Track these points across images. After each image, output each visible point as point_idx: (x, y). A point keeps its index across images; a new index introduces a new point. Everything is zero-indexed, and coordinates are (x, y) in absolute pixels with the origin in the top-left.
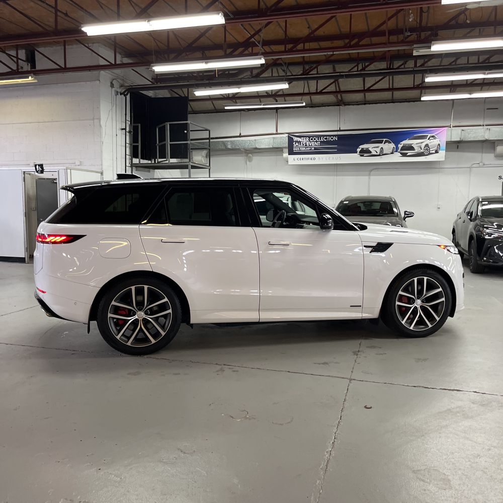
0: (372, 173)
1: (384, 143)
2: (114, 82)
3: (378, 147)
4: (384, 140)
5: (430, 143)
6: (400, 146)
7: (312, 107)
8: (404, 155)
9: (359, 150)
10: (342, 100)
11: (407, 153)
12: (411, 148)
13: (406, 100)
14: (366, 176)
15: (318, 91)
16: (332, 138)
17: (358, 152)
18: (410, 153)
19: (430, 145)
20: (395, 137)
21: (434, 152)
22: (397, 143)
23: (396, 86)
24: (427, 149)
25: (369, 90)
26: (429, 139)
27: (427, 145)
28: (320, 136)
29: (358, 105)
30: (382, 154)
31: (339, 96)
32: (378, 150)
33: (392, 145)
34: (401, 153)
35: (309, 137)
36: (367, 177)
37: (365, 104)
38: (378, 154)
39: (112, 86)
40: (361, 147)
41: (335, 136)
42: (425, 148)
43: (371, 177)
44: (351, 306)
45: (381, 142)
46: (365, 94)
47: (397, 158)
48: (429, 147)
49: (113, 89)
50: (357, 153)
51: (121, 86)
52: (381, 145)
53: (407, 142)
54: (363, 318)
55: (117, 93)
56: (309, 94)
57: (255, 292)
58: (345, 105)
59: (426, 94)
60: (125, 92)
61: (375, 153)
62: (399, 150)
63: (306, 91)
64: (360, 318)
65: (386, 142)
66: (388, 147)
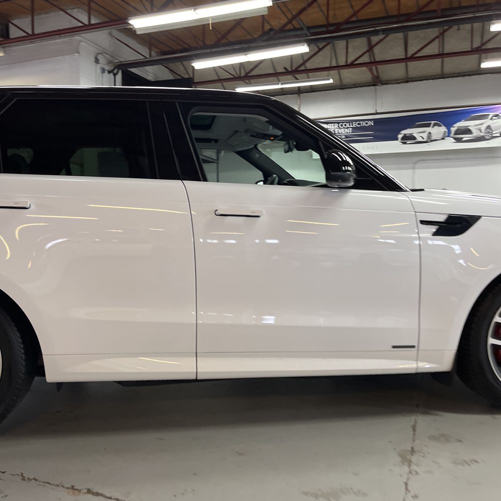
0: (418, 165)
1: (433, 127)
2: (100, 57)
3: (424, 132)
4: (433, 122)
5: (493, 124)
6: (453, 129)
7: (342, 89)
8: (459, 140)
9: (400, 136)
10: (378, 77)
11: (462, 138)
12: (468, 131)
13: (459, 73)
14: (410, 169)
15: (349, 63)
16: (367, 123)
17: (400, 139)
18: (466, 137)
19: (492, 126)
20: (446, 118)
21: (499, 135)
22: (449, 126)
23: (447, 50)
24: (489, 132)
25: (413, 58)
26: (491, 119)
27: (489, 127)
28: (352, 121)
29: (398, 83)
30: (430, 140)
31: (374, 68)
32: (425, 135)
33: (443, 129)
34: (455, 139)
35: (338, 123)
36: (410, 171)
37: (407, 82)
38: (425, 140)
39: (97, 61)
40: (404, 132)
41: (370, 120)
42: (486, 130)
43: (417, 171)
44: (394, 347)
45: (428, 125)
46: (407, 65)
47: (449, 144)
48: (491, 130)
49: (98, 65)
50: (397, 140)
51: (110, 62)
52: (428, 129)
53: (462, 124)
54: (419, 371)
55: (103, 70)
56: (338, 67)
57: (187, 316)
58: (383, 84)
59: (487, 59)
60: (114, 69)
61: (421, 140)
62: (452, 135)
63: (334, 64)
64: (413, 371)
65: (435, 125)
66: (438, 131)
